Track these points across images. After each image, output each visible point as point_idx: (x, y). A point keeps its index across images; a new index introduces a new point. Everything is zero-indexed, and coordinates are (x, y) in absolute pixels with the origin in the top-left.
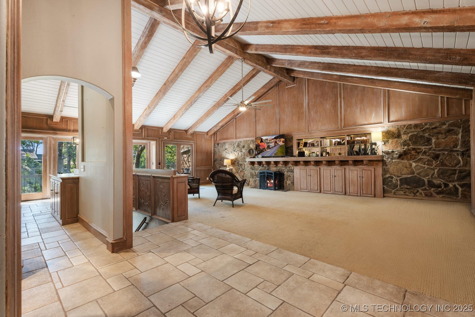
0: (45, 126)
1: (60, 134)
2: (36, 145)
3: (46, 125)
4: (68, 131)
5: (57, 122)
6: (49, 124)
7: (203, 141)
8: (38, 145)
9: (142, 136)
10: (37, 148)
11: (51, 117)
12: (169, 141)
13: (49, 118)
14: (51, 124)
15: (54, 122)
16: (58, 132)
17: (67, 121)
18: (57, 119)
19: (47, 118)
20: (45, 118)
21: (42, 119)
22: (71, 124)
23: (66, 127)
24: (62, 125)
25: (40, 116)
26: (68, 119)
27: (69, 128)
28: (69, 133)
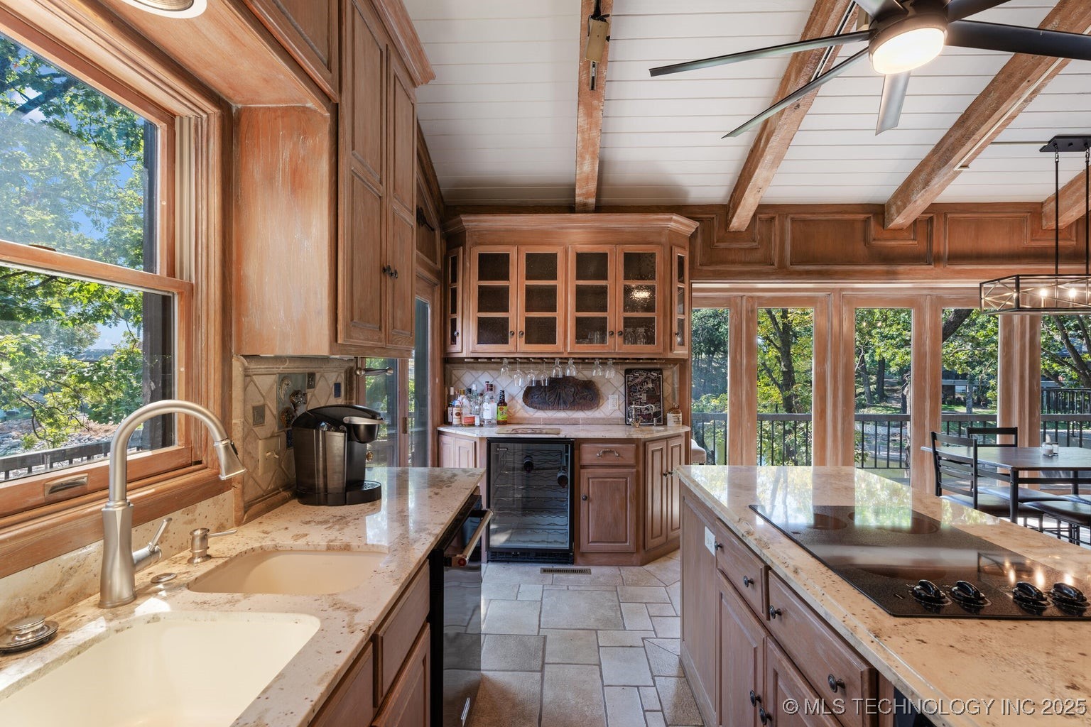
0: (860, 249)
1: (908, 274)
3: (862, 243)
4: (935, 260)
5: (902, 229)
6: (874, 240)
11: (880, 212)
13: (875, 214)
14: (879, 240)
15: (889, 230)
16: (901, 268)
17: (931, 217)
19: (869, 218)
20: (862, 217)
21: (853, 221)
22: (942, 229)
23: (925, 244)
24: (914, 239)
25: (846, 212)
26: (932, 213)
27: (935, 248)
28: (936, 269)
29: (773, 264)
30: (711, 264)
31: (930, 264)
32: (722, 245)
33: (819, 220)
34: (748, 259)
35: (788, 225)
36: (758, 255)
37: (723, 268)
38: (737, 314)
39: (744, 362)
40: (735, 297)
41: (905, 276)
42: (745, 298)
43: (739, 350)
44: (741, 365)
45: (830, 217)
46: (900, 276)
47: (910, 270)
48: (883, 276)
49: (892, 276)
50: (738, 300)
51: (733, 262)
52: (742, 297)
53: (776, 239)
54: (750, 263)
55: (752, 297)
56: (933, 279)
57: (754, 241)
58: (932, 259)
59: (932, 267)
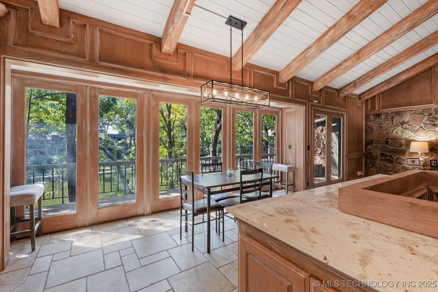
0: (148, 61)
1: (173, 80)
2: (107, 126)
3: (149, 58)
4: (187, 75)
5: (170, 55)
6: (155, 57)
7: (355, 109)
8: (108, 127)
9: (288, 96)
10: (107, 129)
11: (158, 41)
12: (319, 107)
13: (156, 42)
14: (158, 58)
15: (163, 53)
16: (170, 77)
17: (185, 53)
18: (168, 47)
19: (152, 44)
20: (148, 42)
21: (144, 44)
22: (191, 60)
23: (183, 66)
24: (177, 62)
25: (138, 36)
26: (186, 50)
27: (187, 69)
28: (188, 80)
29: (85, 58)
30: (27, 46)
31: (185, 77)
32: (38, 33)
33: (120, 36)
34: (64, 50)
35: (97, 33)
36: (74, 49)
37: (40, 52)
38: (83, 96)
39: (88, 129)
40: (82, 86)
41: (173, 82)
42: (88, 88)
43: (84, 121)
44: (86, 131)
45: (127, 36)
46: (169, 81)
47: (175, 78)
48: (161, 79)
49: (165, 80)
50: (84, 88)
51: (50, 49)
52: (86, 86)
53: (88, 41)
54: (65, 53)
55: (94, 88)
56: (186, 85)
57: (68, 37)
58: (186, 75)
59: (185, 79)
